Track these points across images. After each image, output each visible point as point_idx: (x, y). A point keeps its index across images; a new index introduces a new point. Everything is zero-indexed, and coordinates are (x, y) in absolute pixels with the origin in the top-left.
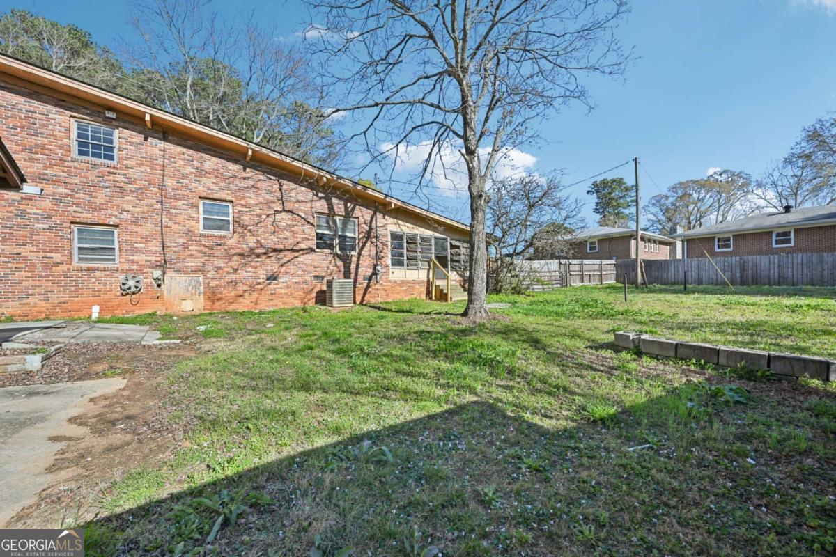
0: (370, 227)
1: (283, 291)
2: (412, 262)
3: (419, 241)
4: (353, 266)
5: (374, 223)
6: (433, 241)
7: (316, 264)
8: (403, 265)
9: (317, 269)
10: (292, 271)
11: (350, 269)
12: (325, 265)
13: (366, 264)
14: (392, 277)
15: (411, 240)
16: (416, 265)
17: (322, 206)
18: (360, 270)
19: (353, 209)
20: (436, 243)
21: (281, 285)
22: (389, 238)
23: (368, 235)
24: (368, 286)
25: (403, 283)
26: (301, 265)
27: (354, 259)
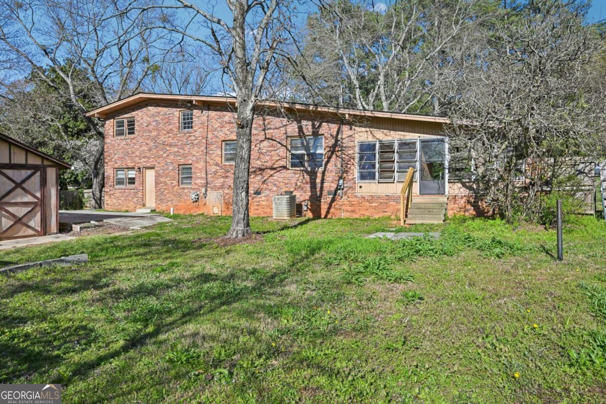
0: (337, 141)
1: (264, 203)
2: (386, 174)
3: (396, 148)
4: (318, 180)
5: (339, 136)
6: (418, 145)
7: (287, 181)
8: (374, 178)
9: (288, 186)
10: (270, 188)
11: (316, 185)
12: (294, 181)
13: (331, 179)
14: (359, 192)
15: (387, 148)
16: (391, 177)
17: (293, 128)
18: (325, 185)
19: (320, 126)
20: (423, 148)
21: (263, 198)
22: (357, 149)
23: (333, 149)
24: (333, 200)
25: (371, 199)
26: (276, 183)
27: (319, 175)
